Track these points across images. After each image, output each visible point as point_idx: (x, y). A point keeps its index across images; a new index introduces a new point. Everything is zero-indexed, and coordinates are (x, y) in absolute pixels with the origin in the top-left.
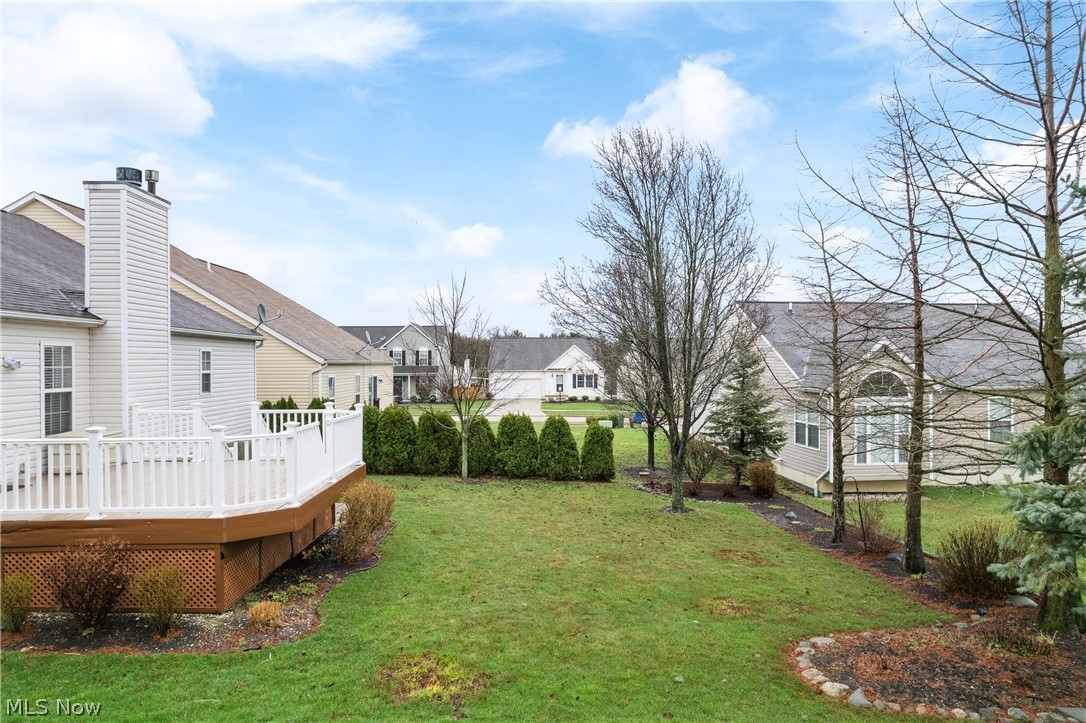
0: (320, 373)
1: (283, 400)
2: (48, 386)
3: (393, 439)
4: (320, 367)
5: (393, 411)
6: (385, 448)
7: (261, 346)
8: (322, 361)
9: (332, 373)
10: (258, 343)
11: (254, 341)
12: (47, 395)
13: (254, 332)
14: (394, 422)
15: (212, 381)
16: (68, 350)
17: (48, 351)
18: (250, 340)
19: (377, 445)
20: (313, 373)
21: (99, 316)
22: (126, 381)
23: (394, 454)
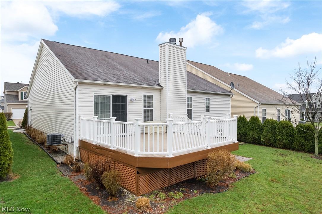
0: (258, 107)
1: (241, 116)
2: (145, 106)
3: (283, 134)
4: (258, 105)
5: (283, 122)
6: (279, 137)
7: (232, 97)
8: (258, 102)
9: (264, 107)
10: (231, 96)
11: (230, 95)
12: (144, 109)
13: (230, 92)
14: (283, 128)
15: (210, 108)
16: (152, 96)
17: (145, 96)
18: (228, 95)
19: (275, 136)
20: (256, 107)
21: (162, 86)
22: (168, 106)
23: (282, 140)
